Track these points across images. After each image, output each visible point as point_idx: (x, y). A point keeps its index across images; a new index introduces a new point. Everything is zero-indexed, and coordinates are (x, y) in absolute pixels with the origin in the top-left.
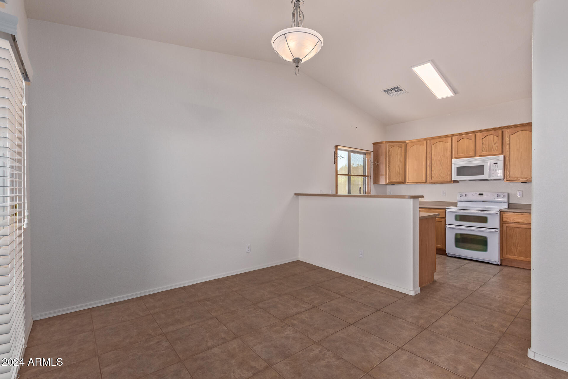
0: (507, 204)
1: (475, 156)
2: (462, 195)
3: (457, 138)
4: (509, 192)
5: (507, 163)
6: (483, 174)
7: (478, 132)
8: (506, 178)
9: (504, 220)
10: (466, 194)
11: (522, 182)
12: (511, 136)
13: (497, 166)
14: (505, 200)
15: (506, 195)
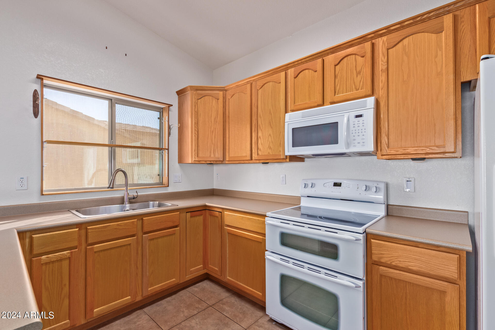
0: (383, 207)
1: (323, 104)
2: (306, 185)
3: (294, 71)
4: (389, 181)
5: (383, 116)
6: (335, 141)
7: (328, 54)
8: (381, 150)
9: (375, 258)
10: (313, 182)
11: (414, 159)
12: (389, 50)
13: (361, 122)
14: (381, 197)
15: (382, 186)
